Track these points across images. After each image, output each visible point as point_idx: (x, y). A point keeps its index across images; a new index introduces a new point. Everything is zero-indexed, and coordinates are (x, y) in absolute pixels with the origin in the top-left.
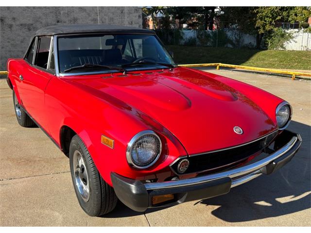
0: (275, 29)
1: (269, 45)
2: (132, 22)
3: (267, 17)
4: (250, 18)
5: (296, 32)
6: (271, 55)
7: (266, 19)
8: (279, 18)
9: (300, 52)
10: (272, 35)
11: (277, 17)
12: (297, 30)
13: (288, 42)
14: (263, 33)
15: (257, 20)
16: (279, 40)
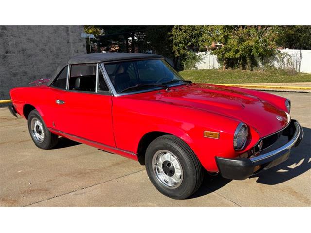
0: (188, 53)
1: (185, 66)
2: (77, 51)
3: (180, 43)
4: (166, 44)
5: (203, 55)
6: (188, 75)
7: (180, 45)
8: (190, 43)
9: (209, 70)
10: (186, 57)
11: (188, 43)
12: (204, 53)
13: (199, 63)
14: (178, 57)
15: (173, 46)
16: (192, 62)
